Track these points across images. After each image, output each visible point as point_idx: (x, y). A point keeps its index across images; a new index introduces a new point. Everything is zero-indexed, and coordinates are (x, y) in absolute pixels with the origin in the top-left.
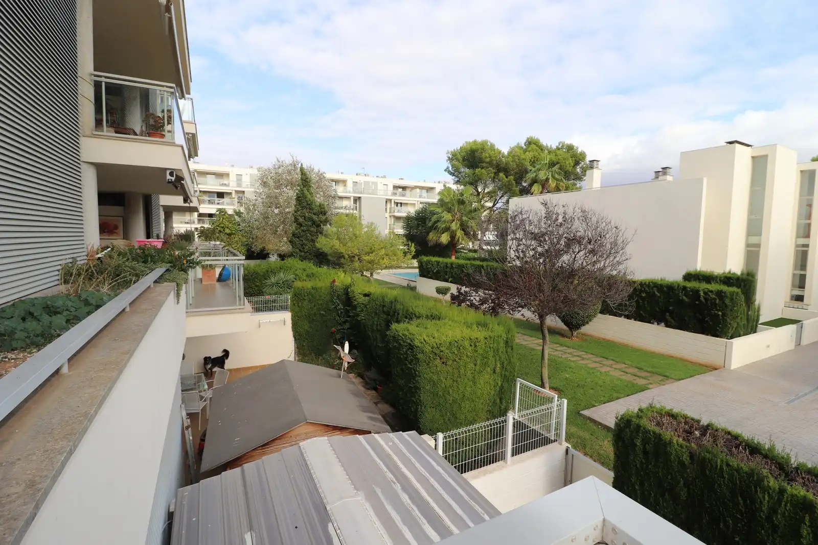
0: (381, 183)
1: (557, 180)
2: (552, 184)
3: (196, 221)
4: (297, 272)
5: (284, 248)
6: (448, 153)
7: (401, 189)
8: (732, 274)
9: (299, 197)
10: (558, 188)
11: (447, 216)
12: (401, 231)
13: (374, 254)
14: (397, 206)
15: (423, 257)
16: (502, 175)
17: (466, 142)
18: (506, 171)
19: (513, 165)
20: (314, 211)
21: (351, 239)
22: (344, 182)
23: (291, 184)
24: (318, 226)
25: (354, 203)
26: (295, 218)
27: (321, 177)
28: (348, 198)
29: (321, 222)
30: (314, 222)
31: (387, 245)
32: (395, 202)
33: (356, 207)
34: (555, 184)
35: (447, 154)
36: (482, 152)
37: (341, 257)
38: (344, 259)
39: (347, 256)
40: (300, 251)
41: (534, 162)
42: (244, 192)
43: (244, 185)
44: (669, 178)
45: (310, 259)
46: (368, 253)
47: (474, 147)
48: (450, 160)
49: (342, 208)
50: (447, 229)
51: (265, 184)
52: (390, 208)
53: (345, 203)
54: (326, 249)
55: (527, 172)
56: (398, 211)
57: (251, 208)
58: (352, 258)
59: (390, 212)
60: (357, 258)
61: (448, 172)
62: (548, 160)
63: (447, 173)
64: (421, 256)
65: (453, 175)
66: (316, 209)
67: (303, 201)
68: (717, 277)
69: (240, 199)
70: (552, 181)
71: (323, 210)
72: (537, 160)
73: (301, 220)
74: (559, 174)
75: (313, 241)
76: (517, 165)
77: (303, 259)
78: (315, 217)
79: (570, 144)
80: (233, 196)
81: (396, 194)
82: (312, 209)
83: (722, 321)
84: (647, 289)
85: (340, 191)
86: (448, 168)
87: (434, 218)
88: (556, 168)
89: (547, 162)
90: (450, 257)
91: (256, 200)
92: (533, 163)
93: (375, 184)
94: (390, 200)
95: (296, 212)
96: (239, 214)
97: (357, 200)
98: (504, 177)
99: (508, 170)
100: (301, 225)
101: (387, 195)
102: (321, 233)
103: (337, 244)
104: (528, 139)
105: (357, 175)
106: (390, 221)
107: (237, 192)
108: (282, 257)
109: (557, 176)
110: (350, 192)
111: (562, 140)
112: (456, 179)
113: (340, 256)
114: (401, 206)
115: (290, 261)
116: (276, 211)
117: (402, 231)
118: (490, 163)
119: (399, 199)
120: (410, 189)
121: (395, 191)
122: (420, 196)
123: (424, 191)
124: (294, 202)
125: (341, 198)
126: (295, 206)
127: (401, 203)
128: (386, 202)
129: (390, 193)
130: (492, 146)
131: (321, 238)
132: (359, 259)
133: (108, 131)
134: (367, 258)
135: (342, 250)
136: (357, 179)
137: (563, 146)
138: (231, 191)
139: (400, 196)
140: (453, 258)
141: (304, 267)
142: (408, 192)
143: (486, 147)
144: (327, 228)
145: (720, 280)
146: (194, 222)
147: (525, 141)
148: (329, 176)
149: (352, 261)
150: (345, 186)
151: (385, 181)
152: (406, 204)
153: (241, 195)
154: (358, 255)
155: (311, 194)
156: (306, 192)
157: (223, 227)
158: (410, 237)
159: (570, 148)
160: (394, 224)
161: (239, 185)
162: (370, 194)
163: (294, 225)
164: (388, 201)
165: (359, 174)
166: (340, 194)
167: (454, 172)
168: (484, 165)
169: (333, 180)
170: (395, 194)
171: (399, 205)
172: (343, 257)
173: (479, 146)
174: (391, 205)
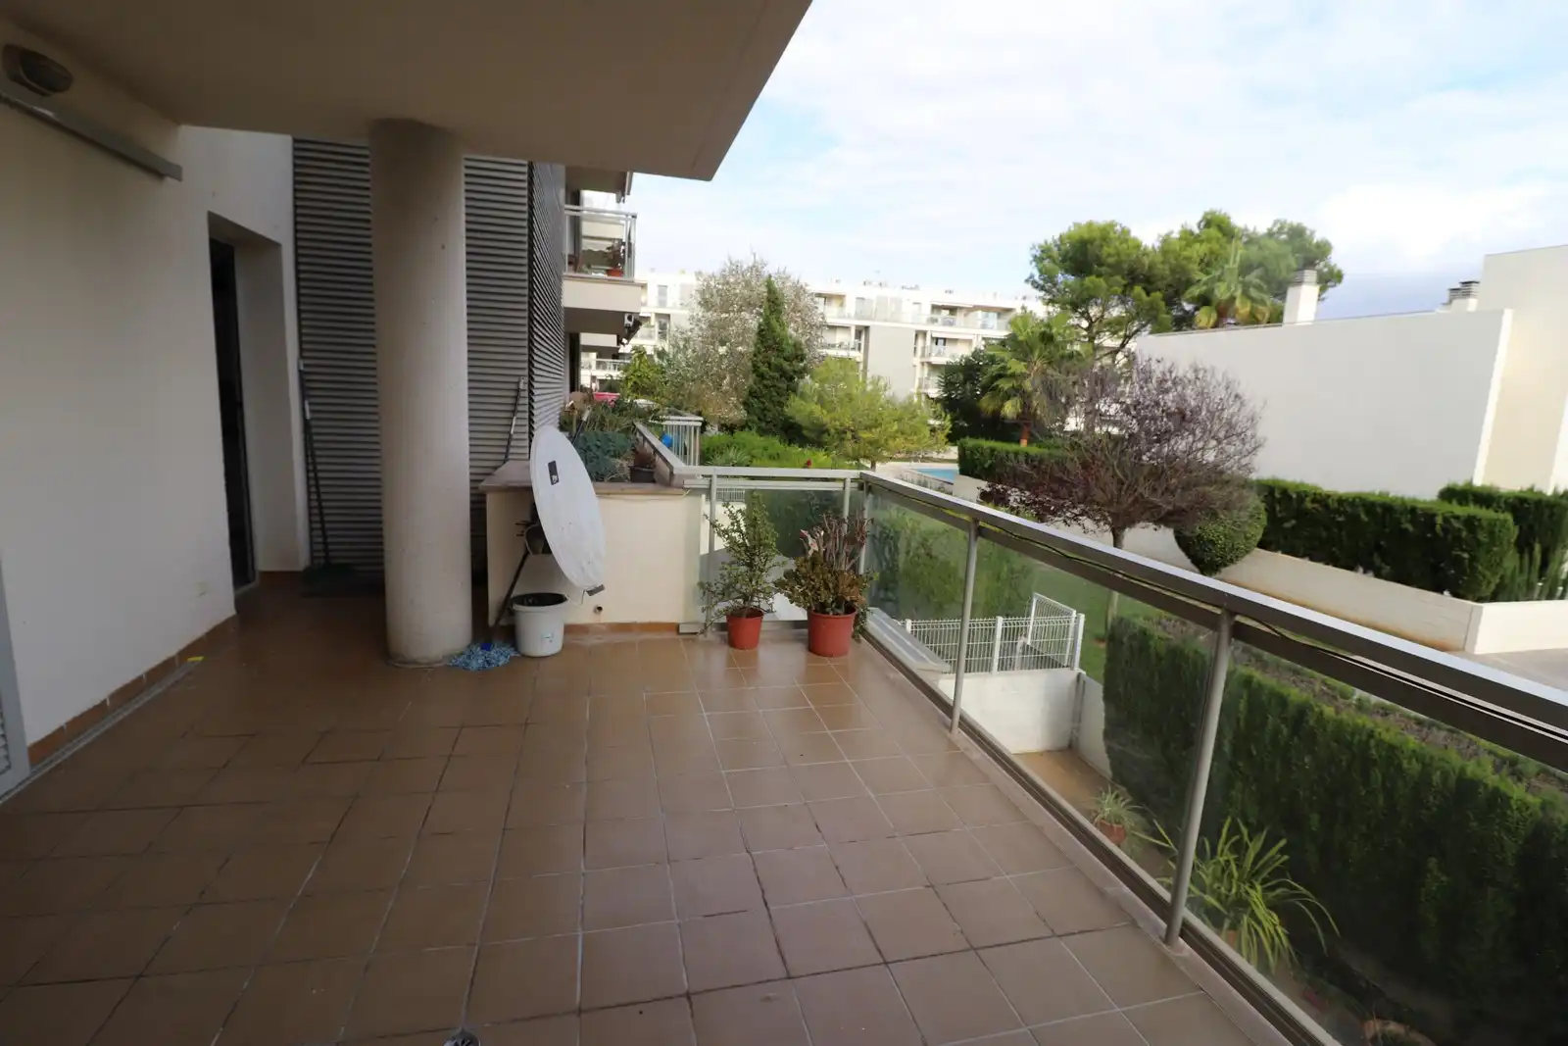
0: (908, 300)
1: (1253, 300)
2: (1243, 308)
3: (594, 364)
4: (754, 452)
5: (731, 415)
6: (1034, 247)
7: (947, 312)
8: (1536, 493)
9: (762, 330)
10: (1254, 317)
11: (1016, 367)
12: (934, 392)
13: (878, 430)
14: (937, 344)
15: (968, 439)
16: (1138, 289)
17: (1075, 224)
18: (1148, 282)
19: (1163, 270)
20: (786, 354)
21: (841, 401)
22: (840, 298)
23: (749, 305)
24: (791, 379)
25: (856, 338)
26: (754, 366)
27: (799, 291)
28: (847, 328)
29: (795, 372)
30: (784, 374)
31: (907, 413)
32: (932, 338)
33: (860, 345)
34: (1248, 309)
35: (1031, 249)
36: (1101, 246)
37: (823, 432)
38: (829, 435)
39: (832, 431)
40: (759, 419)
41: (1208, 264)
42: (669, 316)
43: (670, 303)
44: (1472, 304)
45: (774, 434)
46: (868, 428)
47: (1086, 236)
48: (1038, 260)
49: (833, 346)
50: (1018, 391)
51: (706, 304)
52: (924, 348)
53: (839, 337)
54: (799, 418)
55: (1189, 283)
56: (939, 354)
57: (681, 344)
58: (841, 433)
59: (923, 355)
60: (849, 435)
61: (1032, 284)
62: (1238, 259)
63: (1029, 286)
64: (964, 437)
65: (1042, 288)
66: (789, 351)
67: (768, 338)
68: (1500, 497)
69: (663, 327)
70: (1242, 303)
71: (799, 353)
72: (1216, 259)
73: (764, 369)
74: (1259, 288)
75: (781, 404)
76: (1173, 271)
77: (762, 432)
78: (786, 365)
79: (1299, 225)
80: (652, 323)
81: (936, 321)
82: (783, 351)
83: (1468, 571)
84: (1349, 509)
85: (832, 314)
86: (1032, 276)
87: (994, 369)
88: (1253, 277)
89: (1236, 266)
90: (1018, 442)
91: (691, 330)
92: (1206, 264)
93: (898, 302)
94: (924, 333)
95: (755, 355)
96: (661, 354)
97: (862, 331)
98: (1144, 295)
99: (1152, 279)
100: (762, 376)
101: (918, 324)
102: (794, 391)
103: (817, 409)
104: (1206, 214)
105: (865, 283)
106: (922, 373)
107: (658, 315)
108: (729, 428)
109: (1253, 293)
110: (849, 317)
111: (1281, 217)
112: (1048, 297)
113: (822, 430)
114: (944, 344)
115: (742, 436)
116: (722, 350)
117: (937, 390)
118: (1116, 268)
119: (939, 330)
120: (964, 312)
121: (935, 316)
122: (984, 326)
123: (993, 316)
124: (752, 337)
125: (833, 328)
126: (755, 345)
127: (945, 339)
128: (916, 336)
129: (924, 319)
130: (1126, 232)
131: (794, 401)
132: (853, 437)
133: (569, 270)
134: (865, 435)
135: (826, 418)
136: (865, 292)
137: (1281, 229)
138: (649, 315)
139: (944, 324)
140: (1024, 443)
141: (764, 444)
142: (959, 317)
143: (1112, 235)
144: (807, 383)
145: (1505, 502)
146: (590, 367)
147: (1199, 218)
148: (815, 287)
149: (842, 439)
150: (842, 305)
151: (915, 296)
152: (955, 341)
153: (663, 321)
154: (852, 431)
155: (782, 325)
156: (774, 322)
157: (639, 377)
158: (949, 404)
159: (1297, 233)
160: (928, 379)
161: (662, 304)
162: (886, 320)
163: (752, 378)
164: (920, 334)
165: (870, 283)
166: (830, 321)
167: (1045, 284)
168: (1103, 269)
169: (819, 295)
170: (934, 321)
171: (941, 342)
172: (827, 431)
173: (1096, 234)
174: (925, 343)
